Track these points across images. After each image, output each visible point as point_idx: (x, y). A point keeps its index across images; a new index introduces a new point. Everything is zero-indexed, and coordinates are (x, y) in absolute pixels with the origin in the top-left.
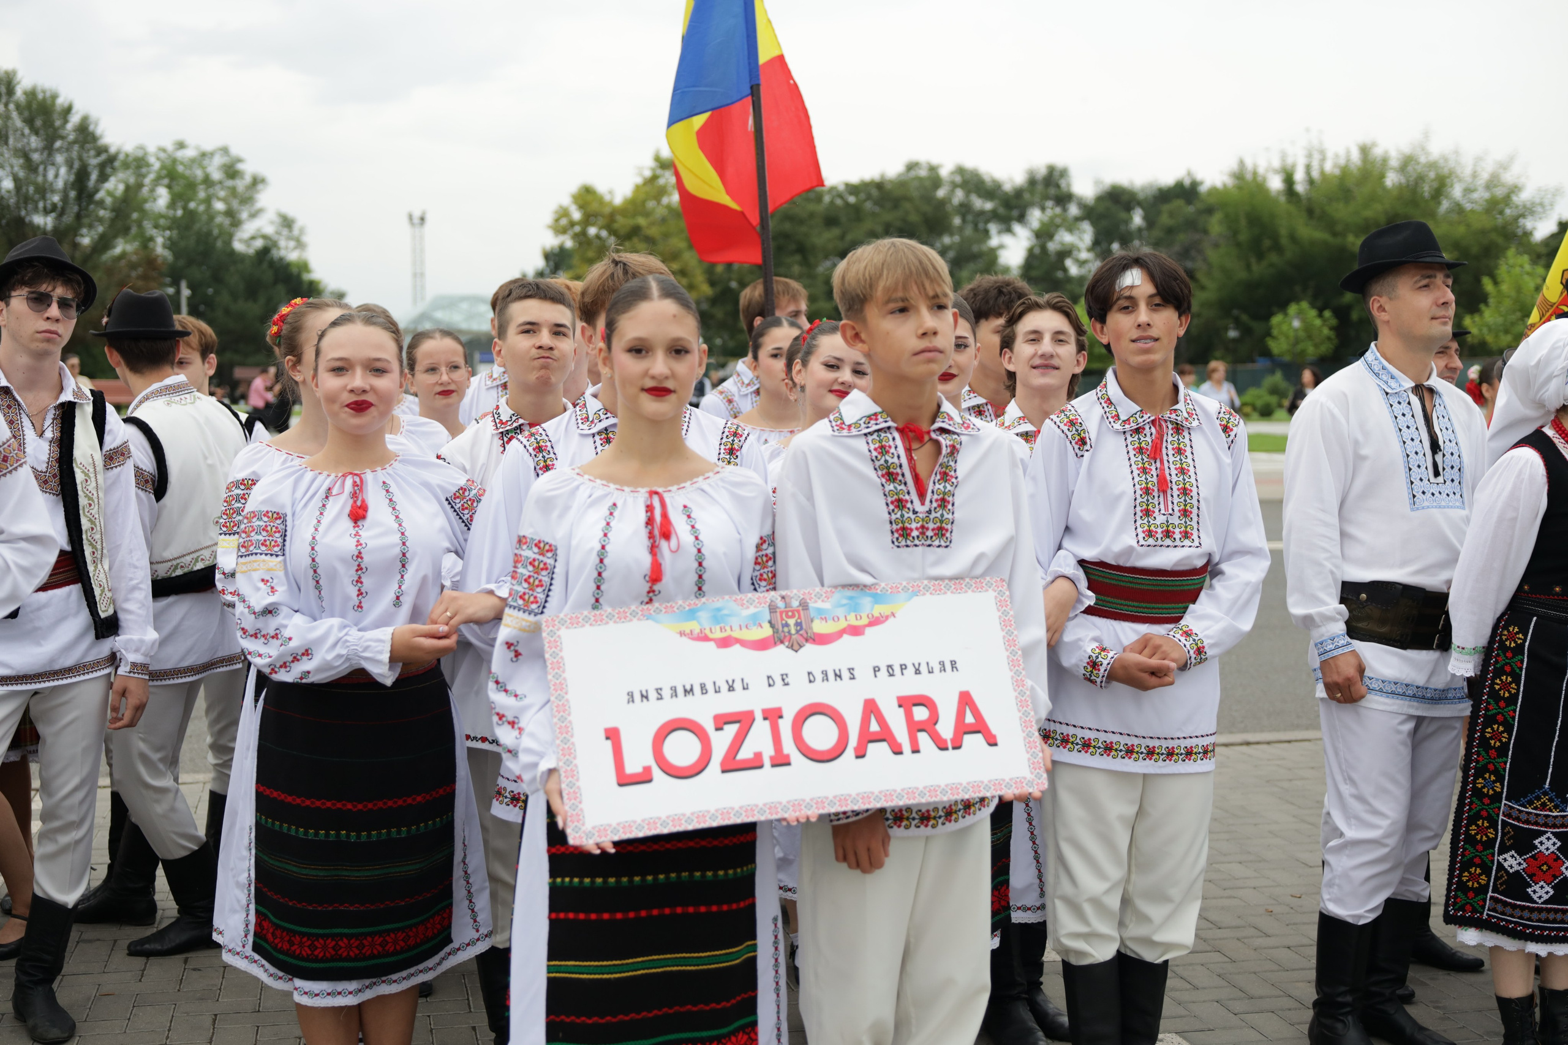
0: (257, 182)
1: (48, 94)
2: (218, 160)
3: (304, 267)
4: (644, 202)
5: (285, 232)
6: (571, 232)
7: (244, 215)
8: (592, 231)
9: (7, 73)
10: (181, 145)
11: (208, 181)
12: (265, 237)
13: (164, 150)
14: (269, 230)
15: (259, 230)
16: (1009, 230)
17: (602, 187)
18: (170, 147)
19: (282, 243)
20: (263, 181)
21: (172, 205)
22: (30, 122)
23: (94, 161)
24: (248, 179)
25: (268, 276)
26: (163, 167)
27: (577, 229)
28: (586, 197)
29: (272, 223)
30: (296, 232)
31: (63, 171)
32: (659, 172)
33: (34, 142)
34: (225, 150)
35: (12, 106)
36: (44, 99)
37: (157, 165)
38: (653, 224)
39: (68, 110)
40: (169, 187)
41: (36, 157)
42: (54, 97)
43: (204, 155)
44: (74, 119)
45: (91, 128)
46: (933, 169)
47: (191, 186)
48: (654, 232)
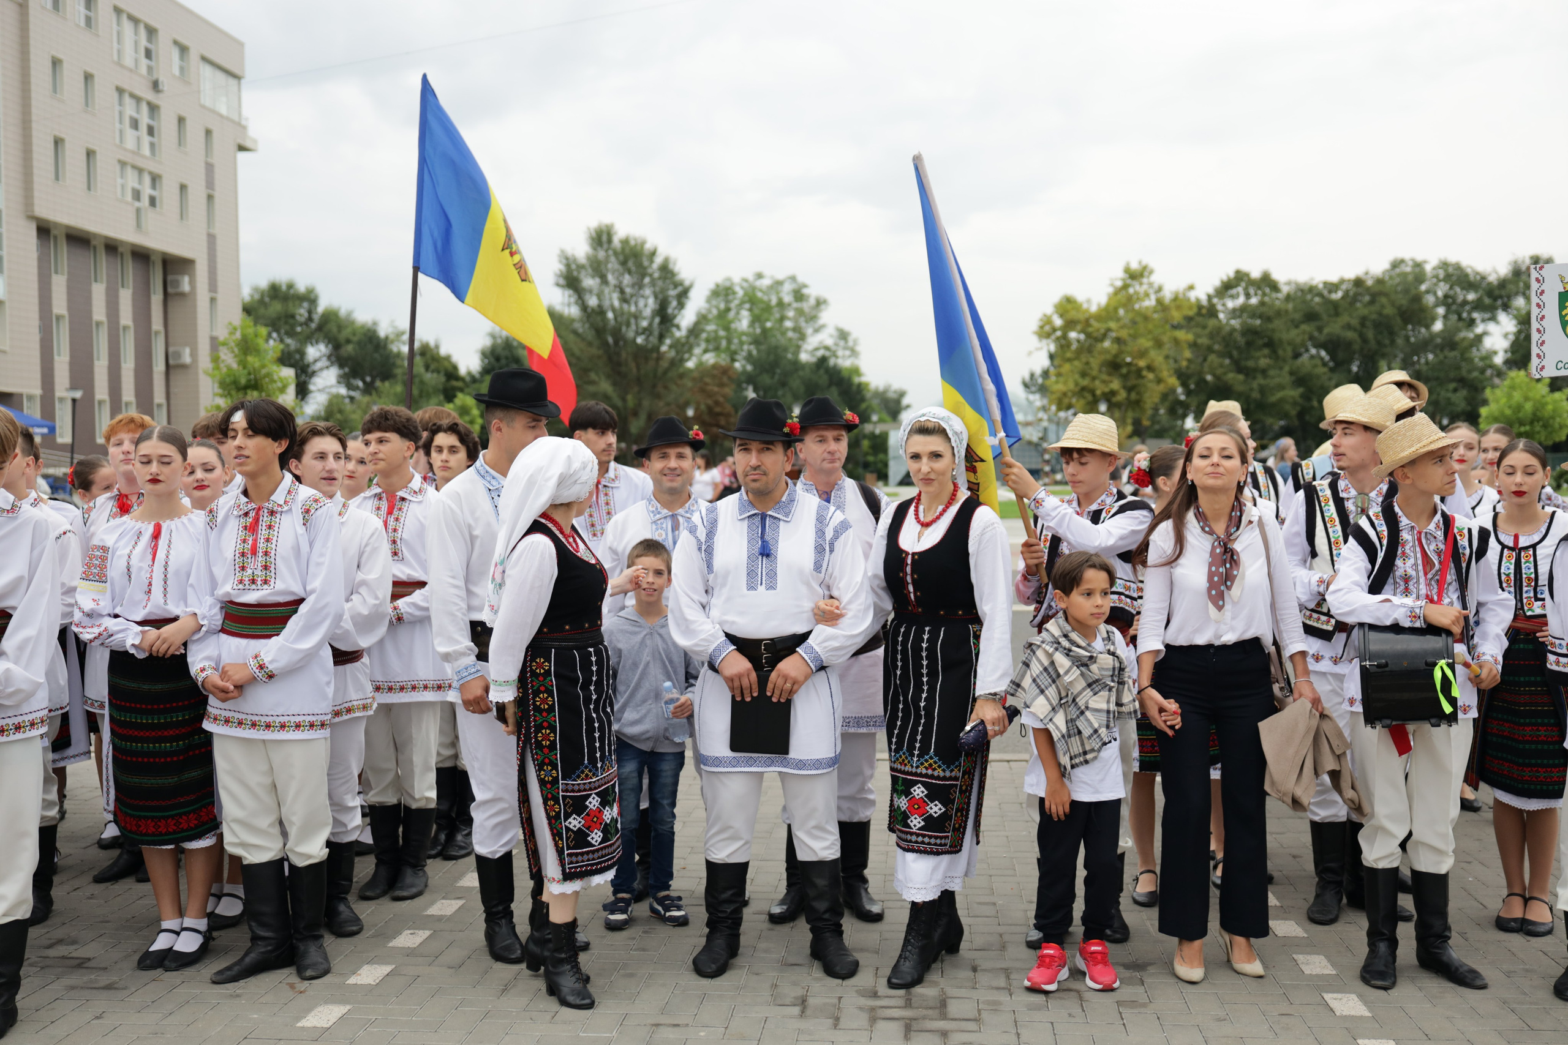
0: (820, 303)
1: (639, 241)
2: (788, 287)
3: (856, 371)
4: (1116, 309)
5: (842, 343)
6: (1053, 337)
7: (809, 331)
8: (1073, 335)
9: (607, 226)
10: (760, 276)
11: (781, 304)
12: (827, 348)
13: (746, 280)
14: (829, 342)
15: (821, 342)
16: (1493, 319)
17: (1080, 297)
18: (751, 278)
19: (840, 353)
20: (825, 302)
21: (752, 324)
22: (624, 263)
23: (672, 293)
24: (812, 301)
25: (824, 380)
26: (746, 294)
27: (1059, 333)
28: (1067, 305)
29: (831, 336)
30: (850, 343)
31: (651, 301)
32: (1129, 281)
33: (627, 279)
34: (793, 279)
35: (611, 252)
36: (636, 245)
37: (740, 293)
38: (1122, 327)
39: (653, 254)
40: (750, 310)
41: (628, 290)
42: (643, 243)
43: (779, 283)
44: (658, 260)
45: (671, 266)
46: (1418, 265)
47: (768, 308)
48: (1124, 334)
